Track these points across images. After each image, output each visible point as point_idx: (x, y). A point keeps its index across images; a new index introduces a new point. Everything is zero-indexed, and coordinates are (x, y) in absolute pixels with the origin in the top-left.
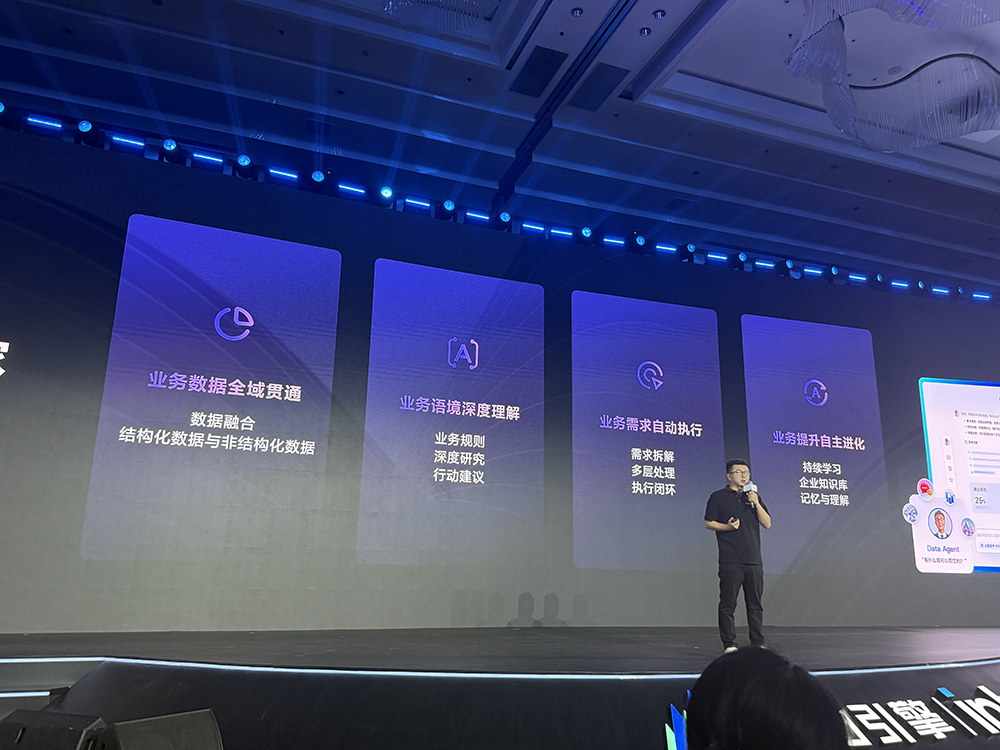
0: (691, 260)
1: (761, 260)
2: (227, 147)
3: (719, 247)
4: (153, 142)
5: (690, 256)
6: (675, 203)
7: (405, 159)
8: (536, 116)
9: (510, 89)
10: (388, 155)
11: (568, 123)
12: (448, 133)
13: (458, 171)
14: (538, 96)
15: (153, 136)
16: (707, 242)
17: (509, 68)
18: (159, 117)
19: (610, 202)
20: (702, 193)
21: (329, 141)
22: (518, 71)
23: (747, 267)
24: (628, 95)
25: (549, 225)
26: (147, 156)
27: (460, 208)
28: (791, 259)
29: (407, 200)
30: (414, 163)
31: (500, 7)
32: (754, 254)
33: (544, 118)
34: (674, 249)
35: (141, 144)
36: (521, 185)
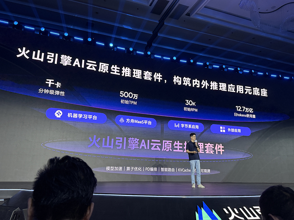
0: (208, 67)
1: (230, 67)
2: (61, 30)
3: (216, 64)
4: (37, 28)
5: (207, 66)
6: (202, 49)
7: (117, 34)
8: (159, 21)
9: (151, 12)
10: (112, 33)
11: (169, 23)
12: (131, 27)
13: (134, 38)
14: (159, 14)
15: (38, 26)
16: (212, 62)
17: (150, 5)
18: (39, 20)
19: (182, 49)
20: (211, 46)
21: (93, 29)
22: (153, 6)
23: (226, 70)
24: (188, 15)
25: (163, 56)
26: (36, 33)
27: (135, 50)
28: (239, 67)
29: (118, 47)
30: (120, 36)
32: (228, 66)
33: (162, 22)
34: (202, 64)
35: (34, 29)
36: (154, 43)
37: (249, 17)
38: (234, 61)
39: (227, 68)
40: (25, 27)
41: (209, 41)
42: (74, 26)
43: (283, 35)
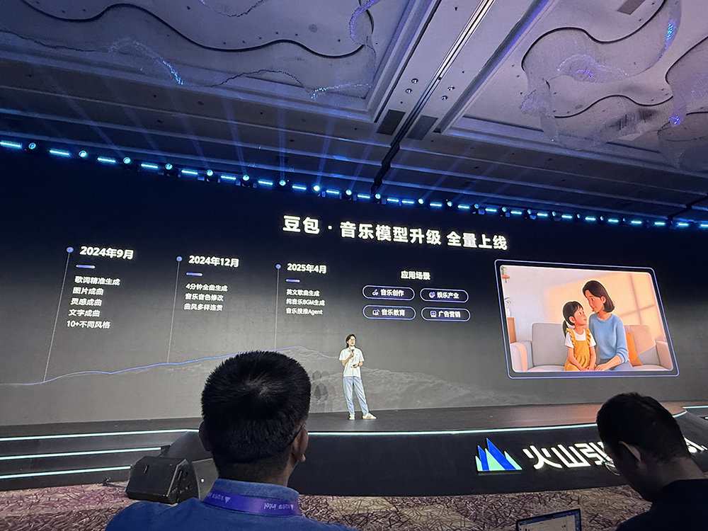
0: (477, 212)
1: (514, 210)
2: (238, 172)
3: (491, 205)
4: (202, 172)
5: (476, 210)
6: (466, 184)
7: (325, 171)
8: (391, 145)
9: (377, 132)
10: (317, 170)
11: (407, 147)
12: (347, 157)
13: (353, 175)
14: (392, 134)
15: (202, 169)
16: (484, 203)
17: (376, 121)
18: (204, 159)
19: (432, 185)
20: (480, 178)
21: (287, 165)
22: (381, 122)
23: (507, 215)
24: (438, 131)
25: (401, 199)
26: (199, 179)
27: (355, 193)
28: (531, 209)
29: (328, 191)
30: (330, 172)
31: (369, 91)
32: (510, 208)
33: (395, 145)
34: (467, 207)
35: (197, 173)
36: (385, 179)
37: (539, 127)
38: (521, 199)
39: (509, 211)
40: (183, 171)
41: (477, 169)
42: (258, 163)
43: (600, 150)
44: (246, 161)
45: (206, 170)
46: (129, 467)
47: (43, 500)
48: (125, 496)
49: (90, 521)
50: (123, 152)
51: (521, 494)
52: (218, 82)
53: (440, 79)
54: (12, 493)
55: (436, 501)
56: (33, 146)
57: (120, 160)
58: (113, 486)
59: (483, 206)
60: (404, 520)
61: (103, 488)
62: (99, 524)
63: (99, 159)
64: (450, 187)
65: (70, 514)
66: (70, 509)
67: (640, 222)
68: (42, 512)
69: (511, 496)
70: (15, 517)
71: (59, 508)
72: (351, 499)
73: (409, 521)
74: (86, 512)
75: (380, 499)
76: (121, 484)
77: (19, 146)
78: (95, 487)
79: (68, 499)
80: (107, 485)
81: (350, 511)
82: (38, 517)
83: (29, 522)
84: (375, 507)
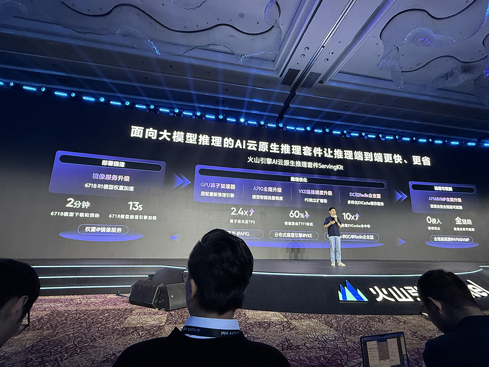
0: (345, 136)
1: (370, 134)
2: (193, 110)
3: (355, 131)
4: (172, 110)
6: (338, 117)
7: (247, 109)
8: (290, 91)
9: (282, 83)
10: (242, 108)
11: (300, 93)
12: (262, 100)
13: (265, 112)
14: (290, 85)
15: (171, 108)
16: (350, 130)
17: (280, 76)
18: (173, 102)
19: (316, 118)
20: (348, 113)
21: (224, 105)
22: (284, 77)
23: (366, 138)
24: (321, 82)
25: (296, 127)
26: (170, 114)
27: (266, 123)
28: (381, 134)
29: (249, 122)
30: (251, 110)
31: (277, 57)
32: (368, 133)
33: (293, 92)
34: (339, 133)
35: (168, 111)
36: (286, 114)
37: (390, 78)
38: (375, 127)
39: (366, 135)
40: (160, 110)
41: (346, 108)
42: (205, 104)
43: (432, 94)
44: (199, 103)
45: (174, 108)
46: (131, 286)
47: (84, 302)
48: (129, 302)
49: (109, 315)
50: (125, 98)
51: (367, 316)
52: (181, 53)
53: (324, 47)
54: (67, 297)
55: (312, 317)
56: (73, 95)
57: (123, 103)
58: (122, 296)
59: (350, 131)
60: (292, 327)
61: (116, 297)
62: (114, 318)
63: (111, 102)
64: (328, 119)
65: (98, 310)
66: (98, 308)
67: (458, 143)
68: (83, 309)
69: (361, 316)
70: (68, 311)
71: (92, 307)
72: (260, 312)
73: (295, 328)
74: (107, 310)
75: (277, 313)
76: (126, 295)
77: (65, 95)
78: (112, 296)
79: (97, 302)
80: (119, 295)
81: (259, 319)
82: (80, 311)
83: (76, 314)
84: (274, 318)
